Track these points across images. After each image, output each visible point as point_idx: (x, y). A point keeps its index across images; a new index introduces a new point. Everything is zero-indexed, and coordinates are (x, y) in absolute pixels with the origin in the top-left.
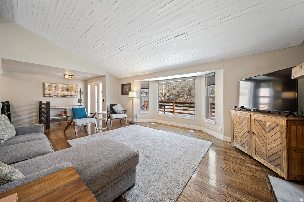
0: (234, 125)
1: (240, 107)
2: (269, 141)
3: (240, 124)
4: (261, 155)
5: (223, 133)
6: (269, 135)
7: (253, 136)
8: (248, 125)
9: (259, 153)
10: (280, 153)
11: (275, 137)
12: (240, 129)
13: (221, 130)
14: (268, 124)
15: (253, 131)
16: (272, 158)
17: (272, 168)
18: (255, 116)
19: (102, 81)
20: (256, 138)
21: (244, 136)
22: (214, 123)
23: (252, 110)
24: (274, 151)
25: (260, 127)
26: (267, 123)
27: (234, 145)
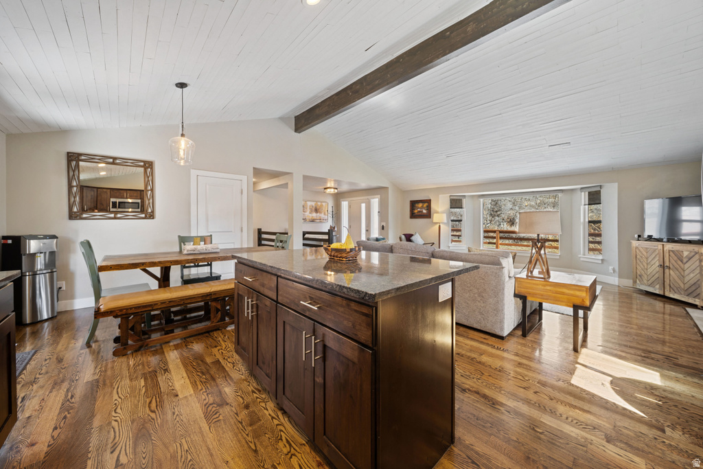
0: (638, 261)
1: (646, 236)
2: (686, 272)
3: (647, 258)
4: (678, 290)
5: (617, 275)
6: (687, 266)
7: (667, 271)
8: (659, 257)
9: (675, 289)
10: (699, 282)
11: (693, 267)
12: (647, 264)
13: (614, 271)
14: (686, 254)
15: (667, 264)
16: (690, 291)
17: (691, 301)
18: (669, 246)
19: (379, 196)
20: (671, 272)
21: (654, 272)
22: (600, 262)
23: (665, 240)
24: (692, 282)
25: (676, 258)
26: (684, 252)
27: (638, 287)
